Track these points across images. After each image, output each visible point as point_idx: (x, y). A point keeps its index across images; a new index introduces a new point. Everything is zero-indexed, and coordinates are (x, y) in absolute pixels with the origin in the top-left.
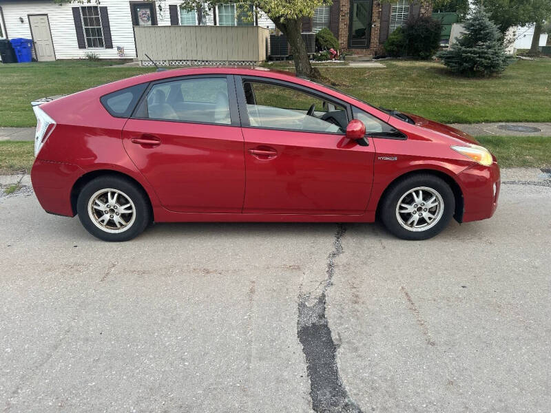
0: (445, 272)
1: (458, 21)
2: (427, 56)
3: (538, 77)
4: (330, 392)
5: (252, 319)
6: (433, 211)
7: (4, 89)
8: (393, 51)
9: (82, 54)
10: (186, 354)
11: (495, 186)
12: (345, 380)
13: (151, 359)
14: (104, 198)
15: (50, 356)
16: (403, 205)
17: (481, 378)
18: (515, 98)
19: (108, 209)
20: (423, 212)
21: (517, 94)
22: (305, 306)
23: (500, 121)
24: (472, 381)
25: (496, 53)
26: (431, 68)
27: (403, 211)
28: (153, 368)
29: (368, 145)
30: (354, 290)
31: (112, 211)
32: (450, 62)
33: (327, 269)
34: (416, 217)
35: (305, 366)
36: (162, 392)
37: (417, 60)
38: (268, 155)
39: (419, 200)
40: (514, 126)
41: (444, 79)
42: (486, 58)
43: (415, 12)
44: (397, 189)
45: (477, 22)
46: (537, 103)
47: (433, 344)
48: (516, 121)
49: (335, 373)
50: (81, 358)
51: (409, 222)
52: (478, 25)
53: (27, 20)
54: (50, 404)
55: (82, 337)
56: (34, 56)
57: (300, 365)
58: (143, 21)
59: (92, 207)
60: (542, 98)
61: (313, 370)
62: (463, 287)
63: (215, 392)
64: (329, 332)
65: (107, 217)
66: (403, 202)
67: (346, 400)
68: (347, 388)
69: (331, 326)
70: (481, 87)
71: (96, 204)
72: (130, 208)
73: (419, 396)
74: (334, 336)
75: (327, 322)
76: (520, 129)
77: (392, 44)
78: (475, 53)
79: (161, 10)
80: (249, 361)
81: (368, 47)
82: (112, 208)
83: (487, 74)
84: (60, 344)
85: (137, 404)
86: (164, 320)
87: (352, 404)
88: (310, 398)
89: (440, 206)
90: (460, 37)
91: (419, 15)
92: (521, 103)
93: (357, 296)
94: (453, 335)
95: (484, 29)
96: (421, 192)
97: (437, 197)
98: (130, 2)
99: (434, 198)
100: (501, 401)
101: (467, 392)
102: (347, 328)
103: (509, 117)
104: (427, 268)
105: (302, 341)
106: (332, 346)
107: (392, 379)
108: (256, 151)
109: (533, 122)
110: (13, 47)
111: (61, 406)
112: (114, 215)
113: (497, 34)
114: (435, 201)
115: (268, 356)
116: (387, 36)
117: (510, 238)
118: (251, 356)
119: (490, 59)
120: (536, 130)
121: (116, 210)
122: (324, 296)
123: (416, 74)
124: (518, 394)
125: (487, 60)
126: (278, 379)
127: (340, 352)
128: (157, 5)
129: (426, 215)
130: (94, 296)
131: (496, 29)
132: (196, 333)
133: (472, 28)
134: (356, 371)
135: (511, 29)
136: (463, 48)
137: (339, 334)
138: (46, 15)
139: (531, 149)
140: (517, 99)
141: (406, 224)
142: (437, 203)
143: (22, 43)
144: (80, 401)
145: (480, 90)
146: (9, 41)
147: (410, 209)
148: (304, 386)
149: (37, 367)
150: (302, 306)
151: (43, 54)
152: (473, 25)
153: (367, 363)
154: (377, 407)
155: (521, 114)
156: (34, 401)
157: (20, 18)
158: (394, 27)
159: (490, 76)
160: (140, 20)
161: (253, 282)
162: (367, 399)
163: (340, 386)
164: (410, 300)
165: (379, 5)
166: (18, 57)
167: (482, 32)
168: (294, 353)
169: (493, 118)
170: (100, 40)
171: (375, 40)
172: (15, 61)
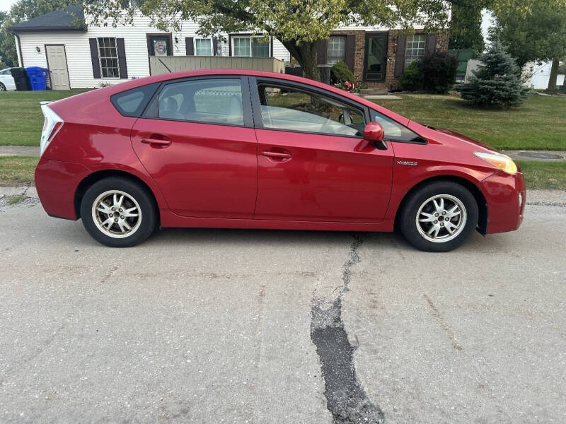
0: (469, 281)
1: (474, 57)
2: (443, 91)
3: (557, 110)
4: (347, 393)
5: (261, 321)
6: (455, 221)
7: (16, 112)
8: (409, 85)
9: (96, 83)
10: (189, 351)
11: (520, 196)
12: (363, 381)
13: (151, 356)
14: (109, 200)
15: (40, 351)
16: (424, 214)
17: (515, 382)
18: (535, 128)
19: (113, 212)
20: (445, 222)
21: (536, 124)
22: (318, 309)
23: (520, 149)
24: (505, 385)
25: (514, 85)
26: (448, 100)
27: (423, 220)
28: (152, 364)
29: (386, 149)
30: (372, 296)
31: (117, 214)
32: (467, 94)
33: (343, 276)
34: (437, 227)
35: (319, 367)
36: (161, 388)
37: (433, 93)
38: (282, 158)
39: (440, 208)
40: (536, 154)
41: (461, 111)
42: (503, 90)
43: (431, 47)
44: (417, 196)
45: (494, 55)
46: (558, 134)
47: (460, 348)
48: (538, 149)
49: (352, 375)
50: (74, 353)
51: (430, 232)
52: (495, 57)
53: (44, 49)
54: (37, 397)
55: (76, 333)
56: (49, 85)
57: (314, 365)
58: (159, 52)
59: (97, 210)
60: (562, 128)
61: (327, 371)
62: (490, 296)
63: (219, 389)
64: (345, 335)
65: (111, 220)
66: (424, 210)
67: (365, 401)
68: (366, 389)
69: (347, 329)
70: (499, 118)
71: (101, 207)
72: (136, 211)
73: (446, 399)
74: (351, 339)
75: (343, 325)
76: (542, 156)
77: (408, 77)
78: (492, 84)
79: (177, 42)
80: (257, 359)
81: (383, 80)
82: (117, 211)
83: (505, 106)
84: (53, 340)
85: (131, 399)
86: (166, 319)
87: (372, 406)
88: (324, 398)
89: (462, 216)
90: (478, 70)
91: (435, 51)
92: (541, 134)
93: (375, 302)
94: (481, 340)
95: (501, 62)
96: (442, 201)
97: (459, 205)
98: (147, 34)
99: (456, 207)
100: (539, 405)
101: (500, 396)
102: (365, 331)
103: (530, 145)
104: (450, 278)
105: (315, 342)
106: (349, 349)
107: (415, 380)
108: (269, 153)
109: (555, 150)
110: (28, 75)
111: (48, 399)
112: (119, 218)
113: (515, 67)
114: (457, 210)
115: (279, 356)
116: (403, 70)
117: (538, 253)
118: (259, 355)
119: (507, 91)
120: (558, 157)
121: (121, 214)
122: (339, 301)
123: (432, 105)
124: (558, 399)
125: (505, 93)
126: (289, 378)
127: (357, 354)
128: (173, 38)
129: (448, 224)
130: (92, 296)
131: (513, 62)
132: (200, 332)
133: (489, 61)
134: (375, 373)
135: (529, 65)
136: (480, 80)
137: (356, 337)
138: (63, 45)
139: (554, 172)
140: (537, 129)
141: (426, 234)
142: (459, 213)
143: (37, 71)
144: (69, 395)
145: (498, 120)
146: (24, 69)
147: (431, 218)
148: (318, 385)
149: (25, 361)
150: (315, 310)
151: (58, 83)
152: (490, 58)
153: (387, 365)
154: (400, 409)
155: (542, 143)
156: (19, 394)
157: (38, 48)
158: (409, 62)
159: (508, 108)
160: (155, 51)
161: (263, 286)
162: (388, 400)
163: (358, 387)
164: (432, 306)
165: (394, 40)
166: (32, 85)
167: (499, 65)
168: (307, 353)
169: (513, 146)
170: (116, 71)
171: (390, 75)
172: (29, 89)
